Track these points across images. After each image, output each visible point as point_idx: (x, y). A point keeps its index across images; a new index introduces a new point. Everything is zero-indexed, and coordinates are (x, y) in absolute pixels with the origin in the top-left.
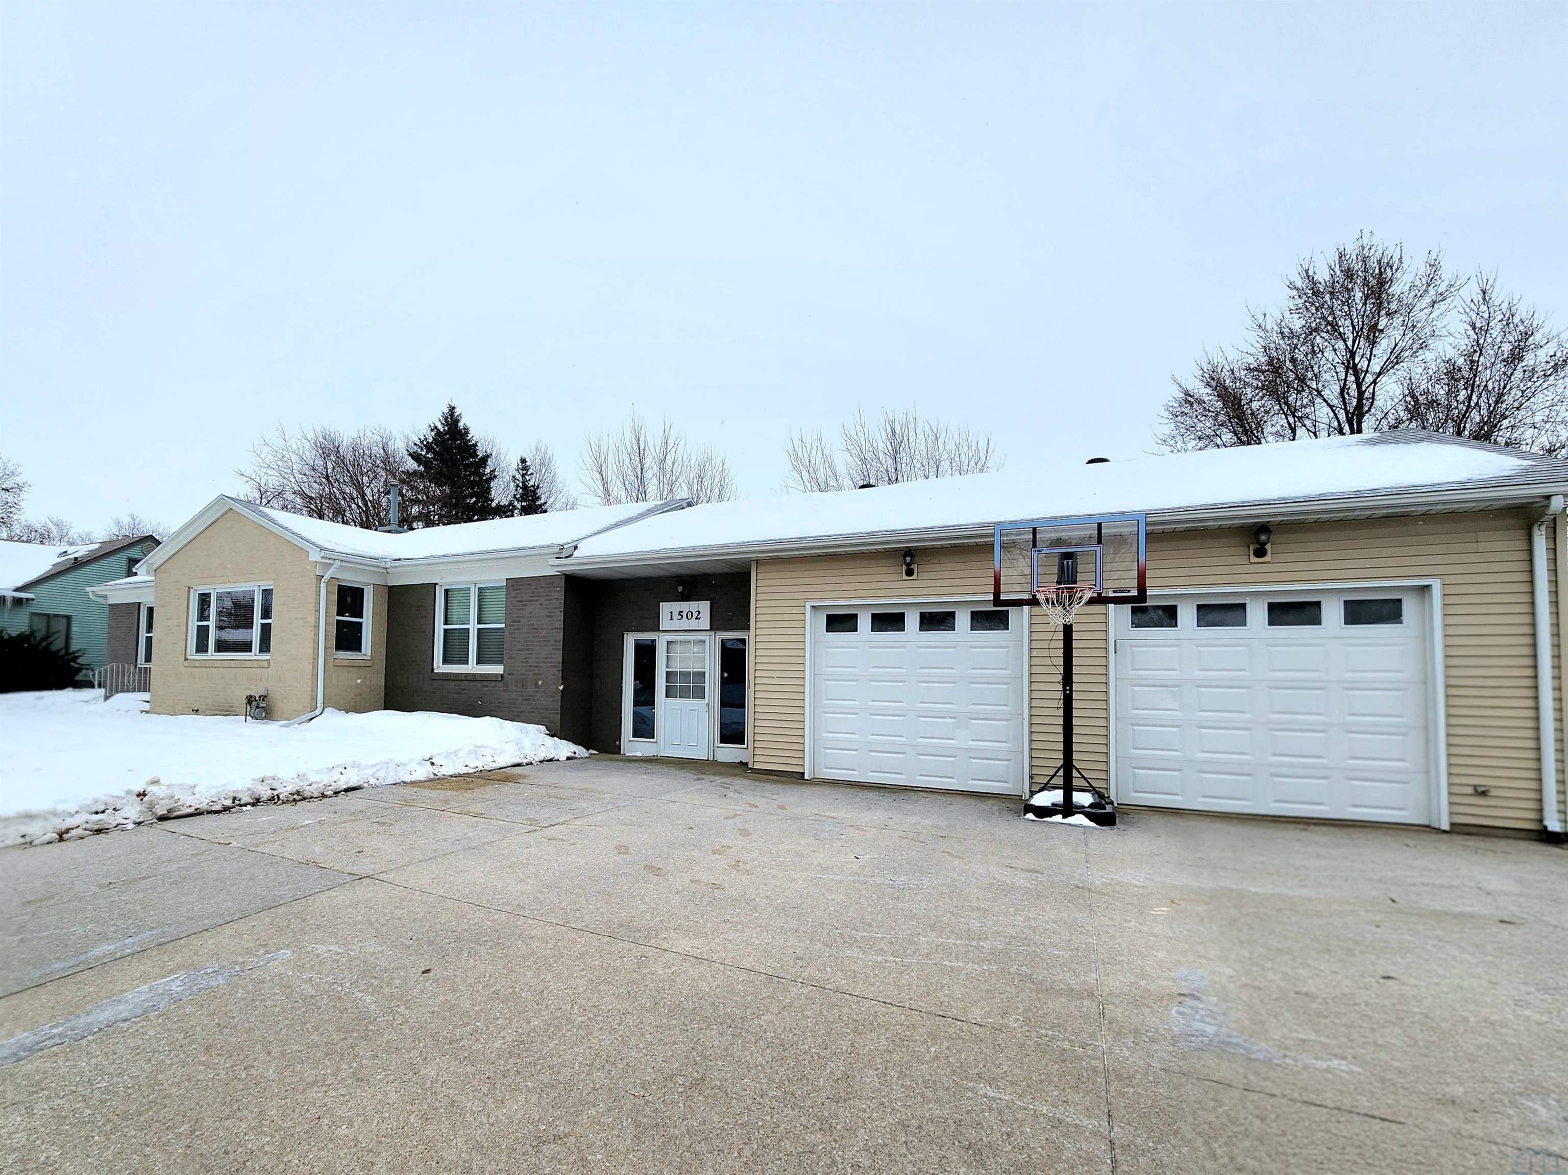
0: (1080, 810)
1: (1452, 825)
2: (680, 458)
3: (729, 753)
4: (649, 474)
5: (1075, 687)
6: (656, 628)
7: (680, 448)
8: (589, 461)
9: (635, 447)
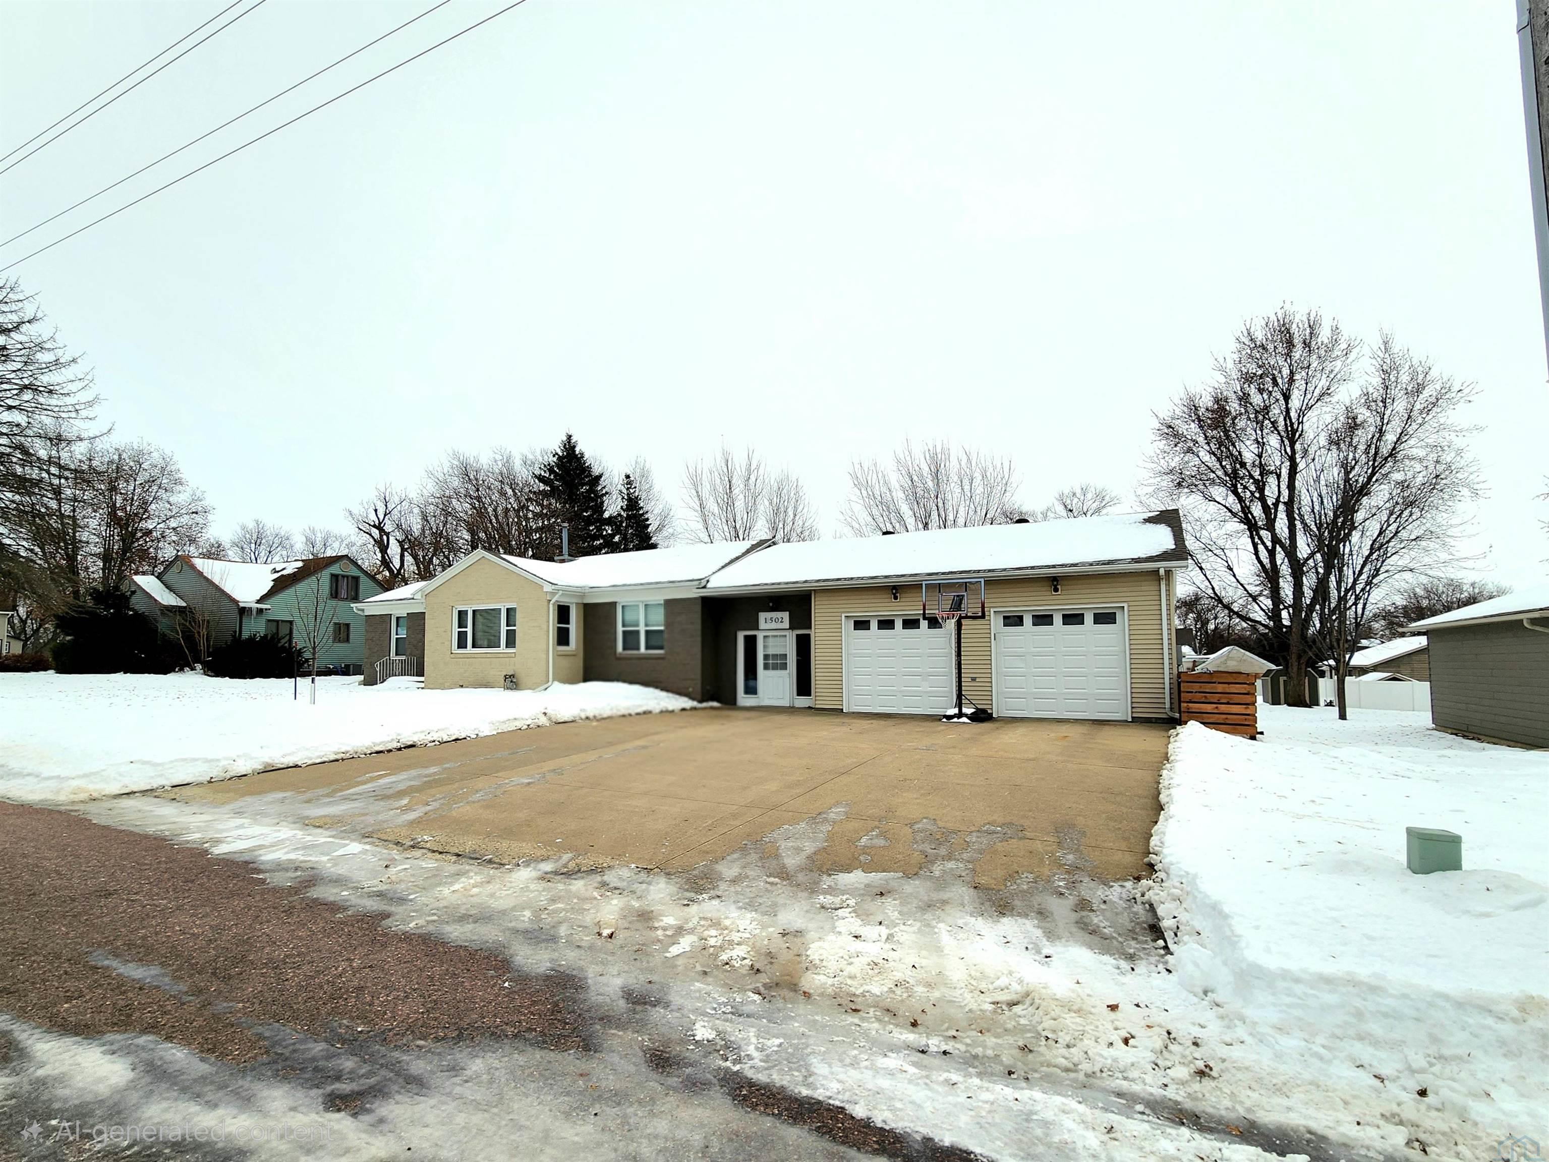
0: (966, 715)
2: (761, 478)
3: (803, 702)
4: (736, 491)
5: (962, 658)
6: (757, 629)
7: (761, 472)
8: (687, 481)
9: (725, 470)
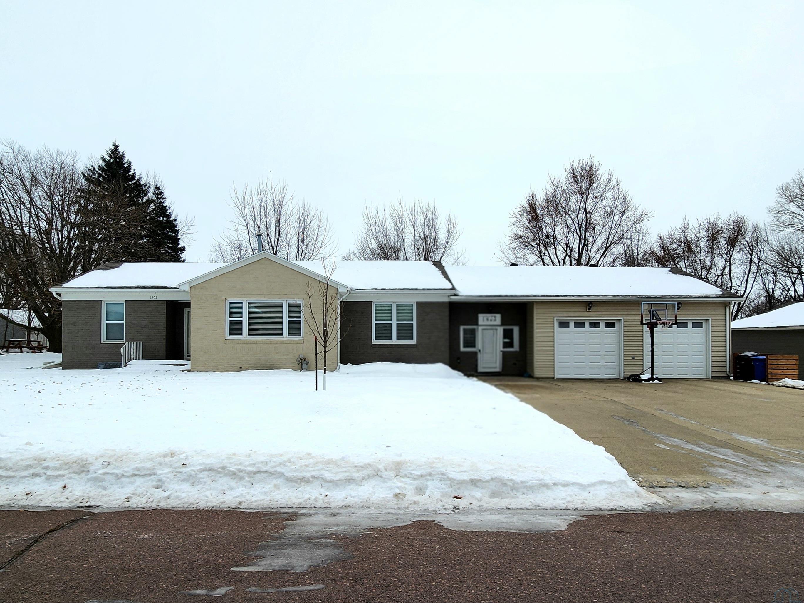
1: (712, 377)
